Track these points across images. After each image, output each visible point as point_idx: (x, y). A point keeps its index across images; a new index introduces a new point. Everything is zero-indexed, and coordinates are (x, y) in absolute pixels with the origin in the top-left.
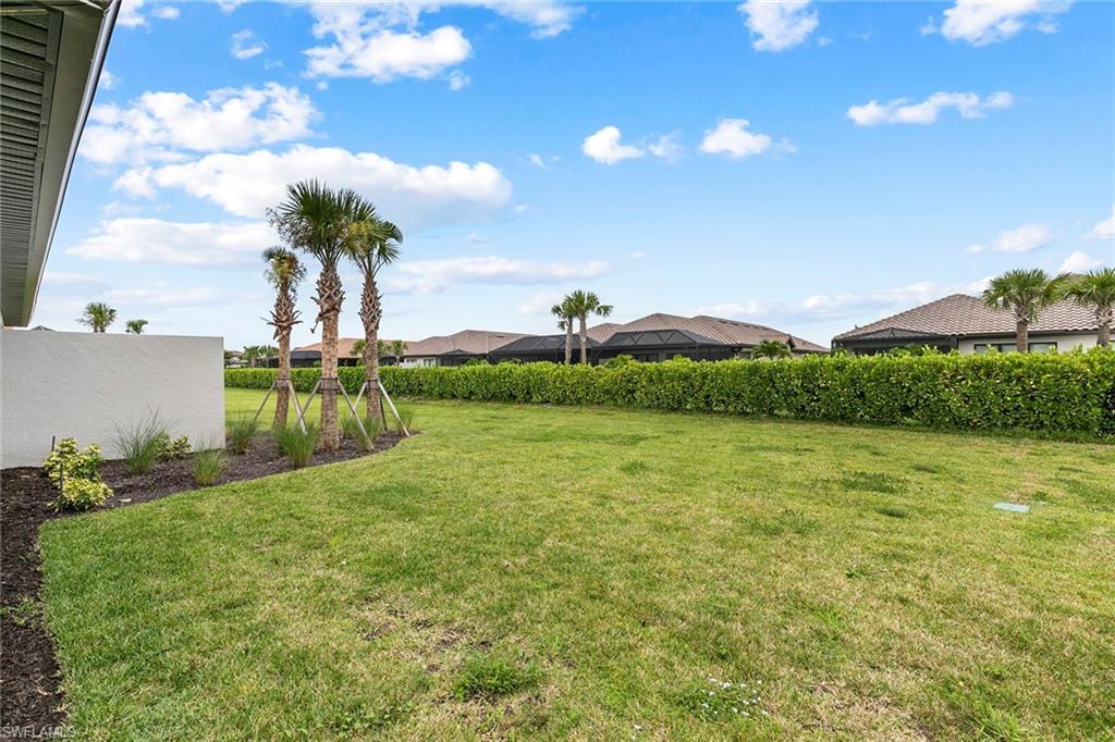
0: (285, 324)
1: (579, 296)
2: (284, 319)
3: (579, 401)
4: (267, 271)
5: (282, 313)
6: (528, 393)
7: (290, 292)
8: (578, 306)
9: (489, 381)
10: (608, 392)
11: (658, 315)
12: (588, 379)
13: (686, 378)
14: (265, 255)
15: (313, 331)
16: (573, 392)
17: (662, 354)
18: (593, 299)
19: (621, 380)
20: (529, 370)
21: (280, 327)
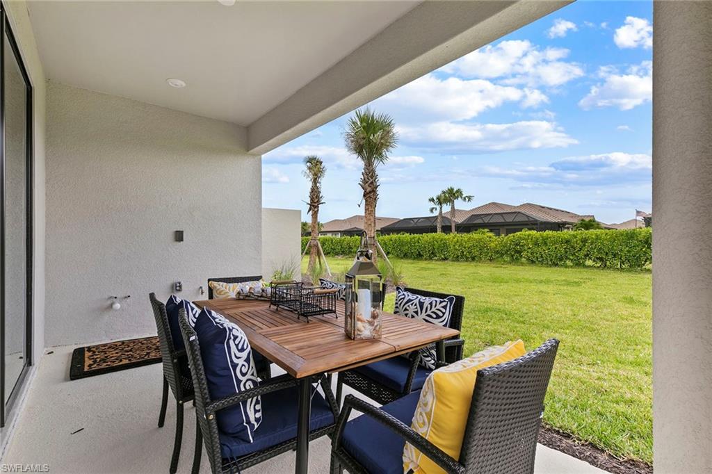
0: (316, 205)
1: (451, 190)
2: (316, 201)
3: (473, 259)
4: (303, 171)
5: (314, 197)
6: (433, 253)
7: (318, 185)
8: (451, 195)
9: (403, 245)
10: (497, 252)
11: (494, 203)
12: (481, 243)
13: (567, 242)
14: (304, 161)
15: (359, 206)
16: (470, 253)
17: (503, 230)
18: (459, 191)
19: (510, 244)
20: (434, 238)
21: (313, 206)
